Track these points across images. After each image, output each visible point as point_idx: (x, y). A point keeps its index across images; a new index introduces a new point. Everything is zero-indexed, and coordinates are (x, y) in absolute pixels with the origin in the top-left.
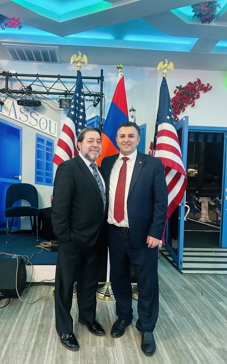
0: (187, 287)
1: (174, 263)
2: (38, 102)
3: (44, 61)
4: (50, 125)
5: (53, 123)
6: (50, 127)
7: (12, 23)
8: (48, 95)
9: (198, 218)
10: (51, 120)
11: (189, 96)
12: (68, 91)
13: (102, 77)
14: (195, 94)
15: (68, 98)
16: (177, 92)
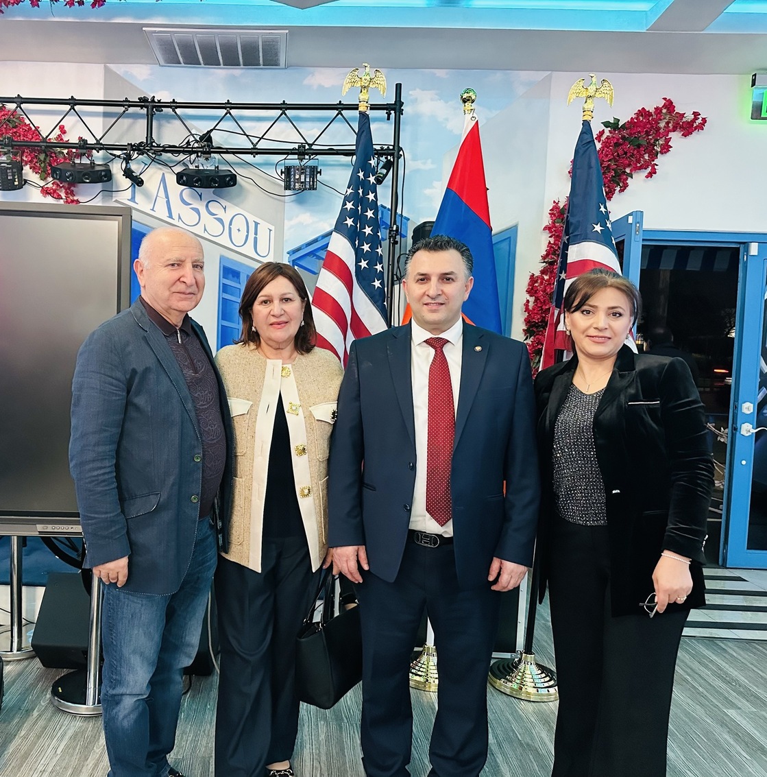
2: (227, 176)
3: (245, 65)
4: (256, 234)
5: (264, 228)
6: (256, 239)
8: (254, 157)
10: (258, 220)
11: (639, 148)
12: (307, 143)
13: (398, 103)
14: (658, 140)
15: (305, 161)
16: (604, 136)
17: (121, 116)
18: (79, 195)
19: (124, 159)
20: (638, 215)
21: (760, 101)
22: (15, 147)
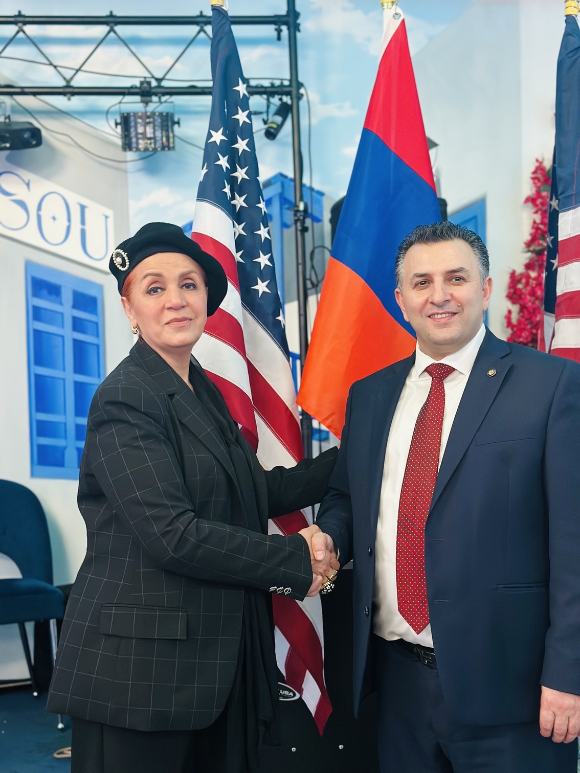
4: (83, 222)
5: (95, 212)
6: (83, 233)
8: (69, 99)
10: (85, 202)
12: (153, 77)
13: (292, 14)
15: (152, 105)
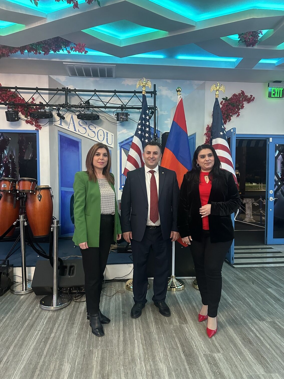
0: (239, 278)
1: (226, 260)
2: (95, 116)
3: (100, 77)
4: (107, 136)
5: (110, 134)
6: (107, 139)
7: (78, 49)
8: (105, 109)
9: (242, 218)
10: (108, 132)
11: (234, 107)
12: (124, 105)
13: (155, 91)
14: (240, 104)
15: (124, 111)
16: (223, 103)
17: (55, 94)
18: (40, 123)
19: (57, 110)
20: (234, 129)
21: (271, 91)
22: (15, 106)
